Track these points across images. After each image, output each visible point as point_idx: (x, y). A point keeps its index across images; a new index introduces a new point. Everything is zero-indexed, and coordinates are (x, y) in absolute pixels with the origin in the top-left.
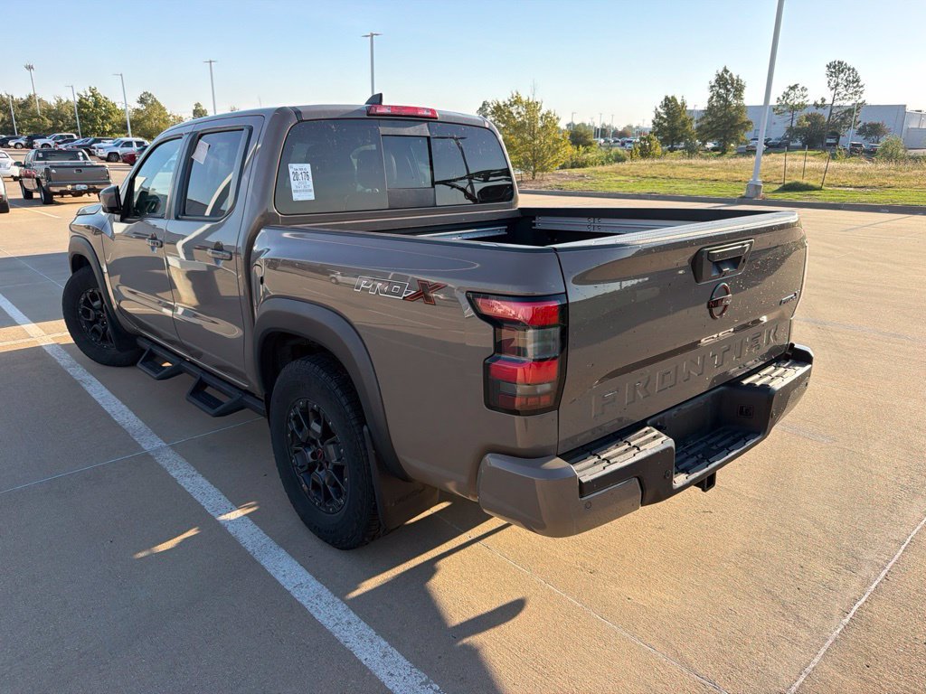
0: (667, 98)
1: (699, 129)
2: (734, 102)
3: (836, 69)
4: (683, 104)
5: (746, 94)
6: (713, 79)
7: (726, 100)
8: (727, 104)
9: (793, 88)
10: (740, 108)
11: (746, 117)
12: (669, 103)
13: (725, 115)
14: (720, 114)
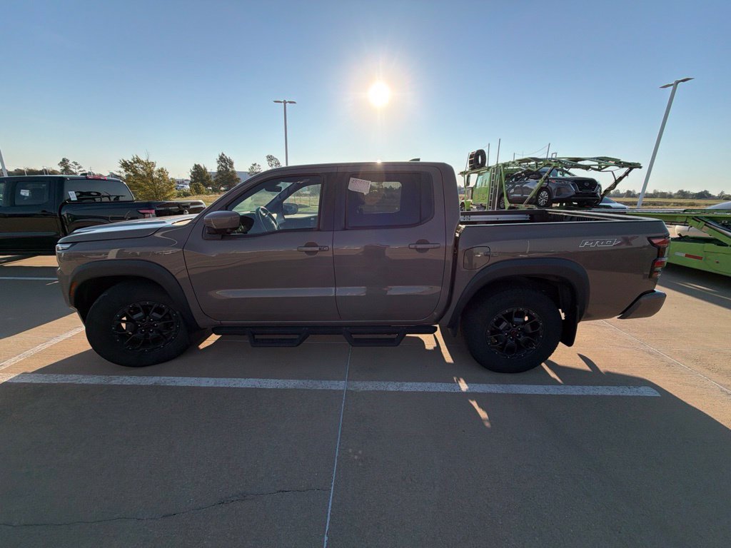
0: (196, 165)
1: (216, 181)
2: (231, 170)
3: (270, 158)
4: (205, 169)
5: (235, 165)
6: (218, 158)
7: (226, 168)
8: (227, 170)
9: (255, 165)
10: (233, 172)
11: (238, 176)
12: (197, 167)
13: (227, 175)
14: (225, 174)
